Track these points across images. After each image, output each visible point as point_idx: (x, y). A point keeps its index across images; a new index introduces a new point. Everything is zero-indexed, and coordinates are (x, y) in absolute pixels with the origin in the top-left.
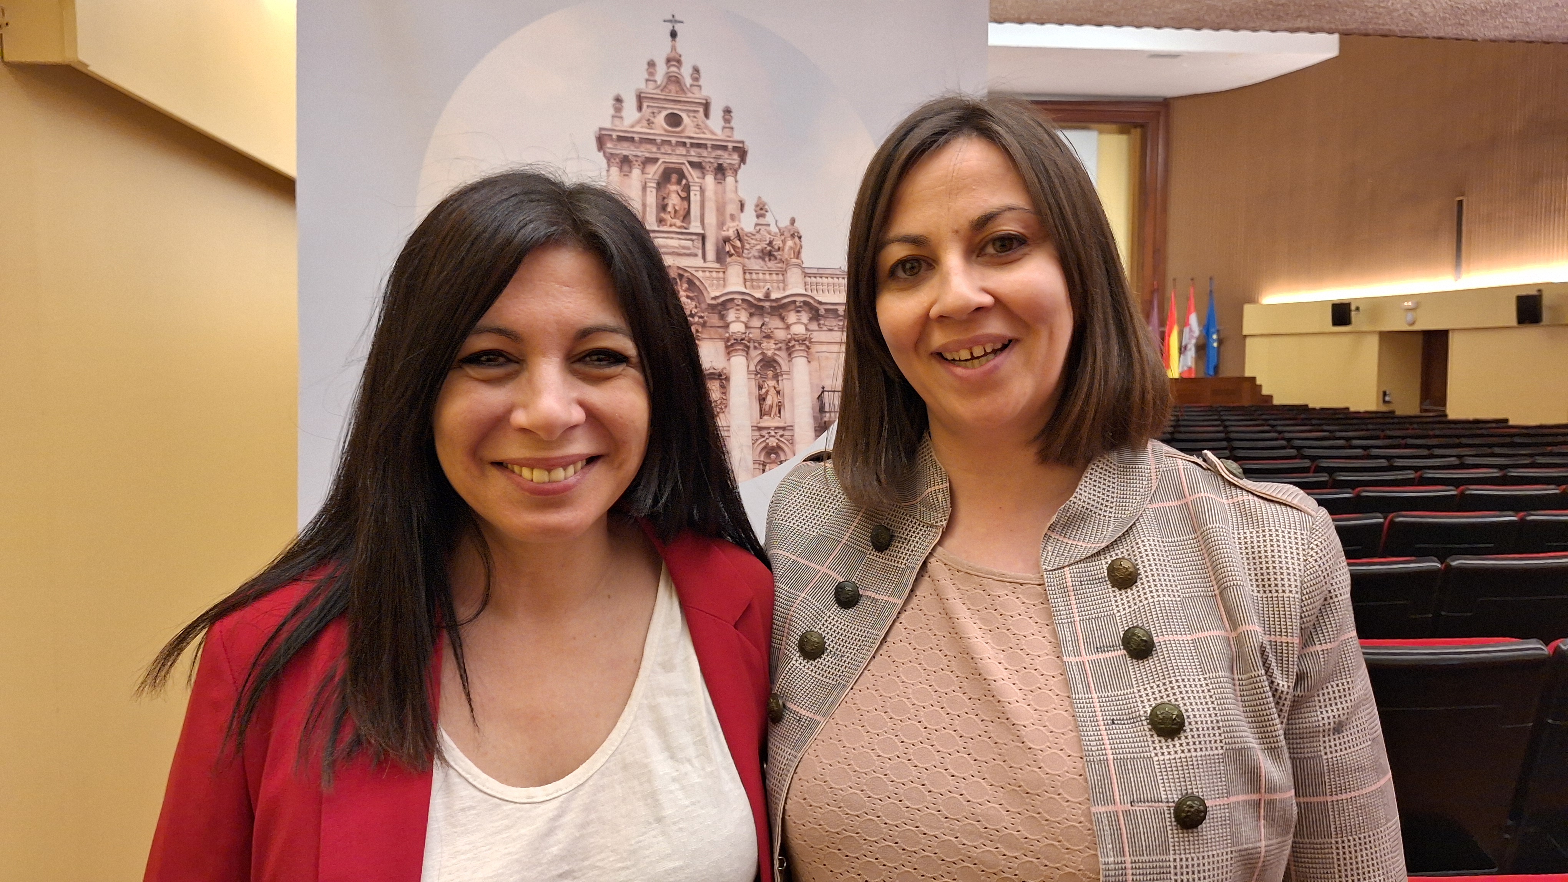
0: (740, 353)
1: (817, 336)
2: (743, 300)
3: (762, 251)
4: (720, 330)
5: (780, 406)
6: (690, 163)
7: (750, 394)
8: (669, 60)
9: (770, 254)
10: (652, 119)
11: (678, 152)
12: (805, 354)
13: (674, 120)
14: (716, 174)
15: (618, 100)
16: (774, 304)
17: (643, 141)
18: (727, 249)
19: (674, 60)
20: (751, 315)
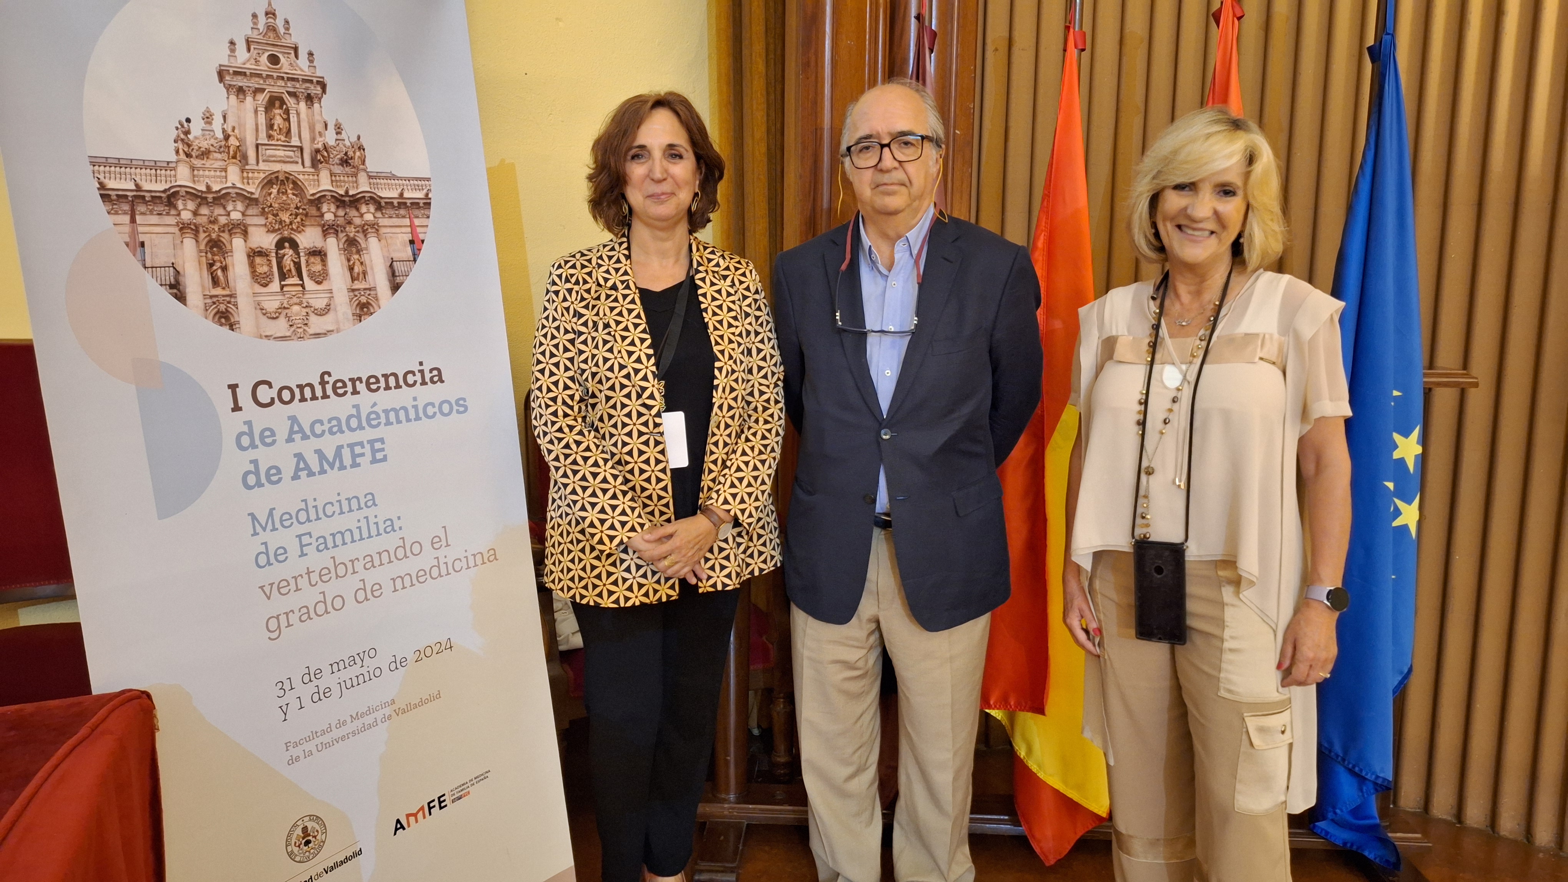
0: (332, 235)
1: (383, 222)
2: (332, 196)
3: (341, 159)
4: (317, 219)
5: (364, 273)
6: (288, 92)
7: (342, 265)
8: (267, 14)
10: (258, 58)
11: (278, 84)
12: (376, 235)
13: (274, 60)
14: (306, 101)
15: (232, 43)
16: (351, 199)
17: (252, 75)
18: (319, 158)
19: (270, 14)
20: (338, 207)
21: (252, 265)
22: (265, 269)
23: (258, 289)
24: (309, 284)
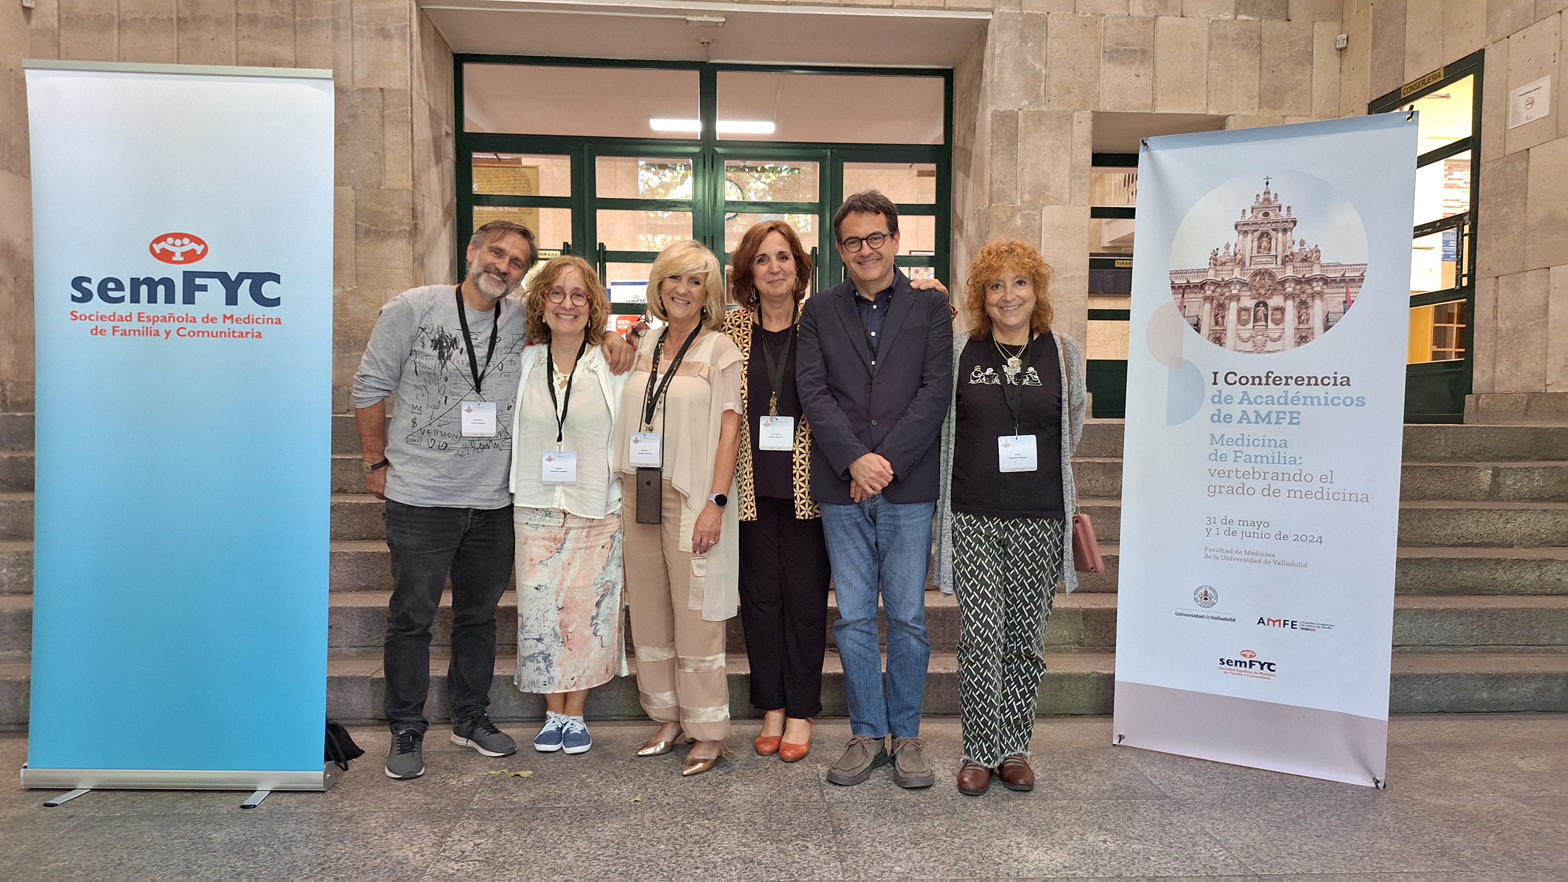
0: (1290, 299)
1: (1326, 291)
2: (1293, 279)
3: (1303, 259)
4: (1282, 291)
5: (1308, 320)
6: (1272, 229)
7: (1294, 315)
8: (1265, 193)
9: (1306, 260)
10: (1257, 215)
11: (1267, 226)
12: (1320, 298)
13: (1266, 214)
14: (1283, 232)
15: (1244, 210)
16: (1307, 280)
17: (1253, 224)
18: (1287, 260)
19: (1267, 193)
20: (1296, 284)
21: (1239, 315)
22: (1246, 317)
23: (1240, 327)
24: (1271, 325)
